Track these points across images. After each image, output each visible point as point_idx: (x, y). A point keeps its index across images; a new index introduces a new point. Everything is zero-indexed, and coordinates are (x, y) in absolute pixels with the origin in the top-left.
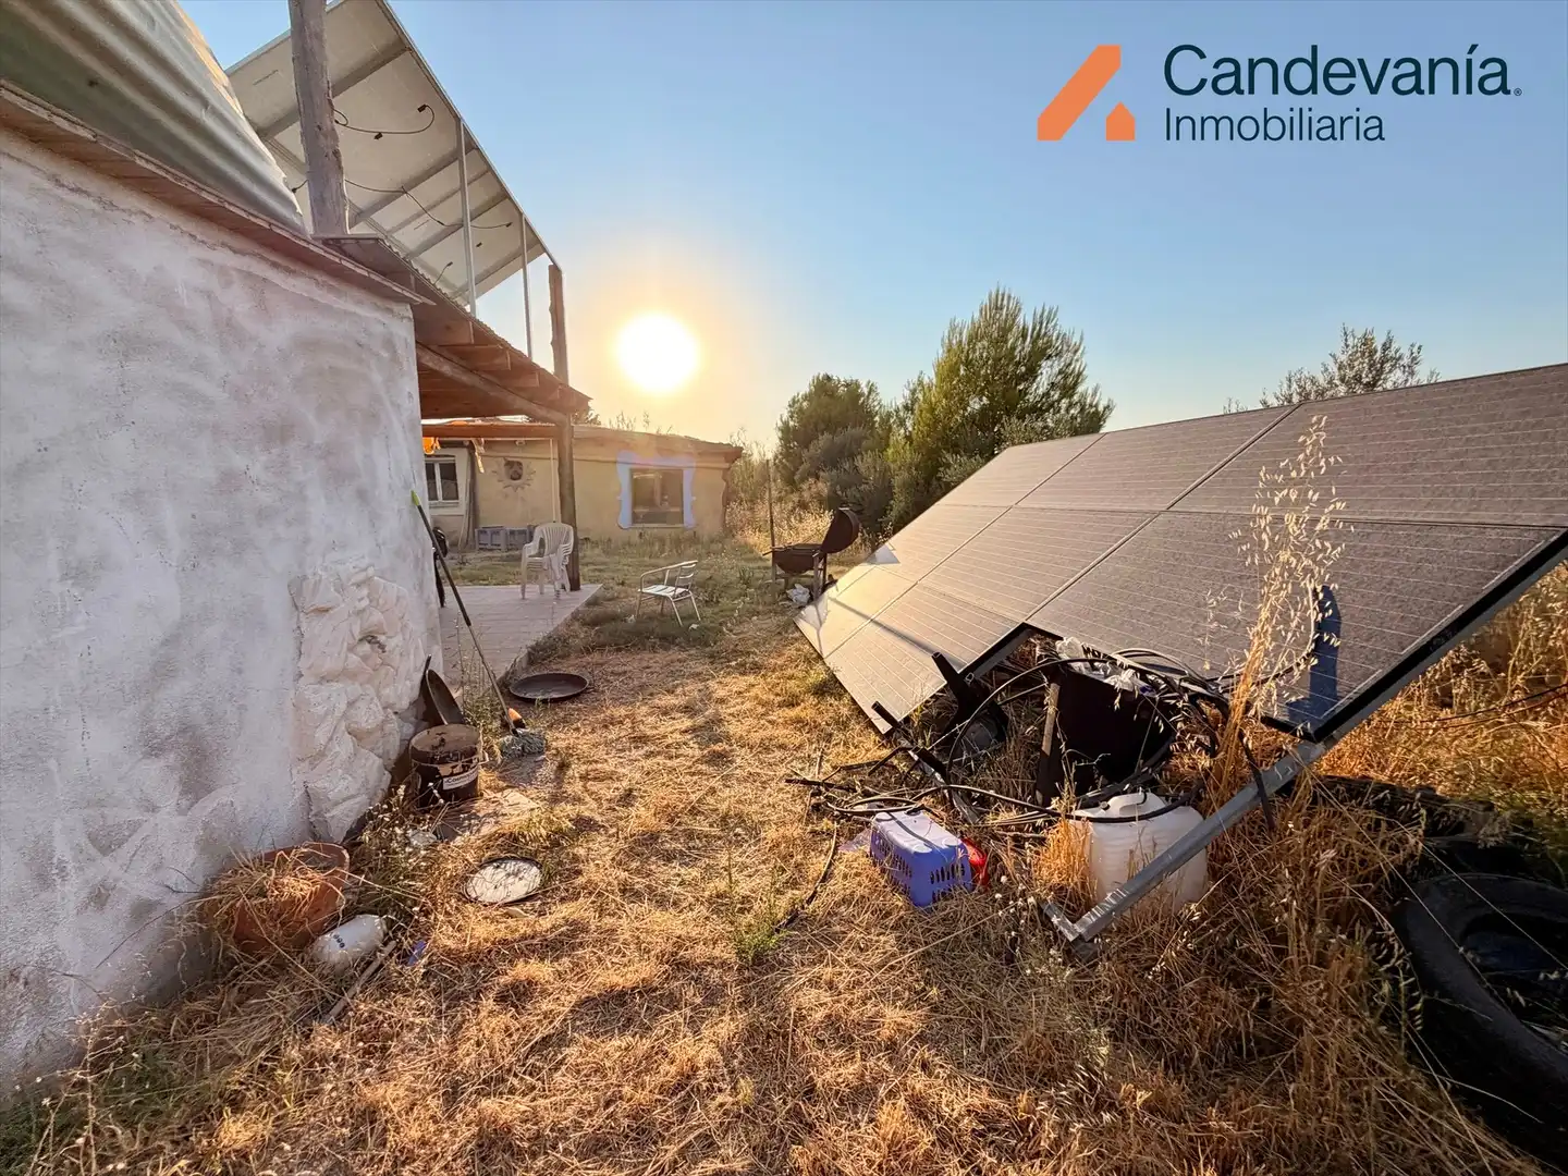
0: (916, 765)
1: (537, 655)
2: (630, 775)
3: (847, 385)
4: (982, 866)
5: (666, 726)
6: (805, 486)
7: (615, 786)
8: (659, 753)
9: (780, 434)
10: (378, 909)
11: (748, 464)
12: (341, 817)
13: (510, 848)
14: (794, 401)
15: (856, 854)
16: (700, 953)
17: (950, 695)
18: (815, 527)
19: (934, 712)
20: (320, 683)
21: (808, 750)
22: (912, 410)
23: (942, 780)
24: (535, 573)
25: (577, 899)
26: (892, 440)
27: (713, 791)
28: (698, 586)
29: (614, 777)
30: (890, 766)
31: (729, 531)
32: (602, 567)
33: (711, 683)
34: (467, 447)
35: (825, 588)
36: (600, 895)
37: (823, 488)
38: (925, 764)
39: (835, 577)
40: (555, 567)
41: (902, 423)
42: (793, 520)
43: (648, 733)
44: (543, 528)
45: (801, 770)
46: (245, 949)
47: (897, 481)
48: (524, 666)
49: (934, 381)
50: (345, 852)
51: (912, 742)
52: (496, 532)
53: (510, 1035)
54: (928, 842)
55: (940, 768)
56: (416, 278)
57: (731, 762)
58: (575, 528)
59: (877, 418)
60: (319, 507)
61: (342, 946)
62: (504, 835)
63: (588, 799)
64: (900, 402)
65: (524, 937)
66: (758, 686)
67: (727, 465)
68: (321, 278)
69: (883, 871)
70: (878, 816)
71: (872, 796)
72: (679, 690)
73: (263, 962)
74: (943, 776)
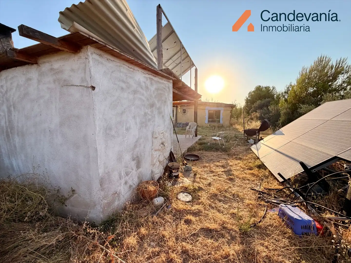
0: (293, 193)
1: (189, 150)
2: (210, 180)
3: (265, 88)
4: (322, 229)
5: (218, 170)
6: (252, 114)
7: (207, 181)
8: (216, 176)
9: (246, 101)
10: (163, 196)
11: (236, 109)
12: (157, 177)
13: (185, 190)
14: (250, 93)
15: (273, 213)
16: (229, 226)
17: (305, 174)
18: (256, 124)
19: (299, 179)
20: (155, 151)
21: (256, 182)
22: (287, 93)
23: (303, 199)
24: (189, 132)
25: (200, 205)
26: (280, 102)
27: (230, 187)
28: (225, 137)
29: (206, 179)
30: (283, 191)
31: (231, 125)
32: (201, 132)
33: (228, 161)
34: (176, 107)
35: (259, 140)
36: (205, 205)
37: (258, 114)
38: (296, 193)
39: (263, 138)
40: (192, 131)
41: (284, 96)
42: (249, 122)
43: (214, 171)
44: (191, 123)
45: (254, 187)
46: (143, 197)
47: (282, 112)
48: (187, 152)
49: (296, 84)
50: (158, 184)
51: (291, 186)
52: (180, 124)
53: (187, 230)
54: (300, 216)
55: (301, 195)
56: (173, 75)
57: (235, 181)
58: (197, 123)
59: (275, 96)
60: (157, 119)
61: (157, 202)
62: (184, 187)
63: (201, 183)
64: (283, 91)
65: (189, 210)
66: (241, 163)
67: (231, 109)
68: (160, 77)
69: (283, 221)
70: (281, 205)
71: (277, 198)
72: (220, 162)
73: (146, 201)
74: (303, 198)
